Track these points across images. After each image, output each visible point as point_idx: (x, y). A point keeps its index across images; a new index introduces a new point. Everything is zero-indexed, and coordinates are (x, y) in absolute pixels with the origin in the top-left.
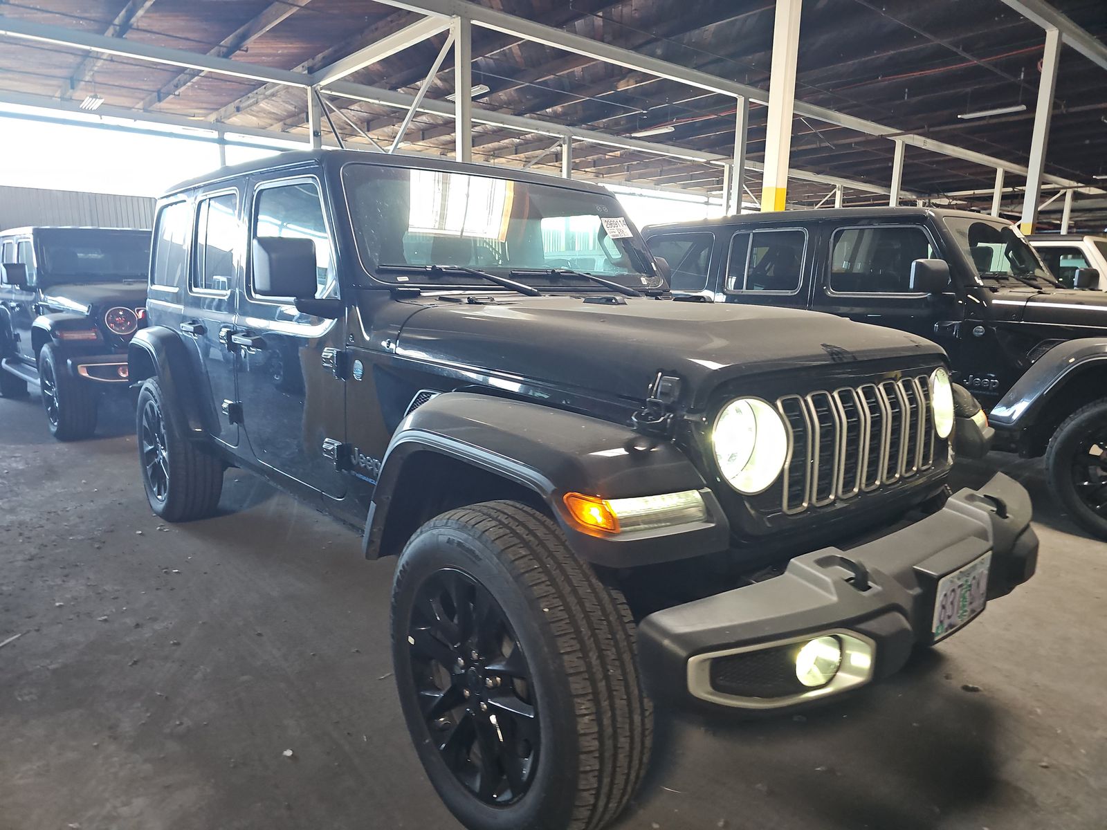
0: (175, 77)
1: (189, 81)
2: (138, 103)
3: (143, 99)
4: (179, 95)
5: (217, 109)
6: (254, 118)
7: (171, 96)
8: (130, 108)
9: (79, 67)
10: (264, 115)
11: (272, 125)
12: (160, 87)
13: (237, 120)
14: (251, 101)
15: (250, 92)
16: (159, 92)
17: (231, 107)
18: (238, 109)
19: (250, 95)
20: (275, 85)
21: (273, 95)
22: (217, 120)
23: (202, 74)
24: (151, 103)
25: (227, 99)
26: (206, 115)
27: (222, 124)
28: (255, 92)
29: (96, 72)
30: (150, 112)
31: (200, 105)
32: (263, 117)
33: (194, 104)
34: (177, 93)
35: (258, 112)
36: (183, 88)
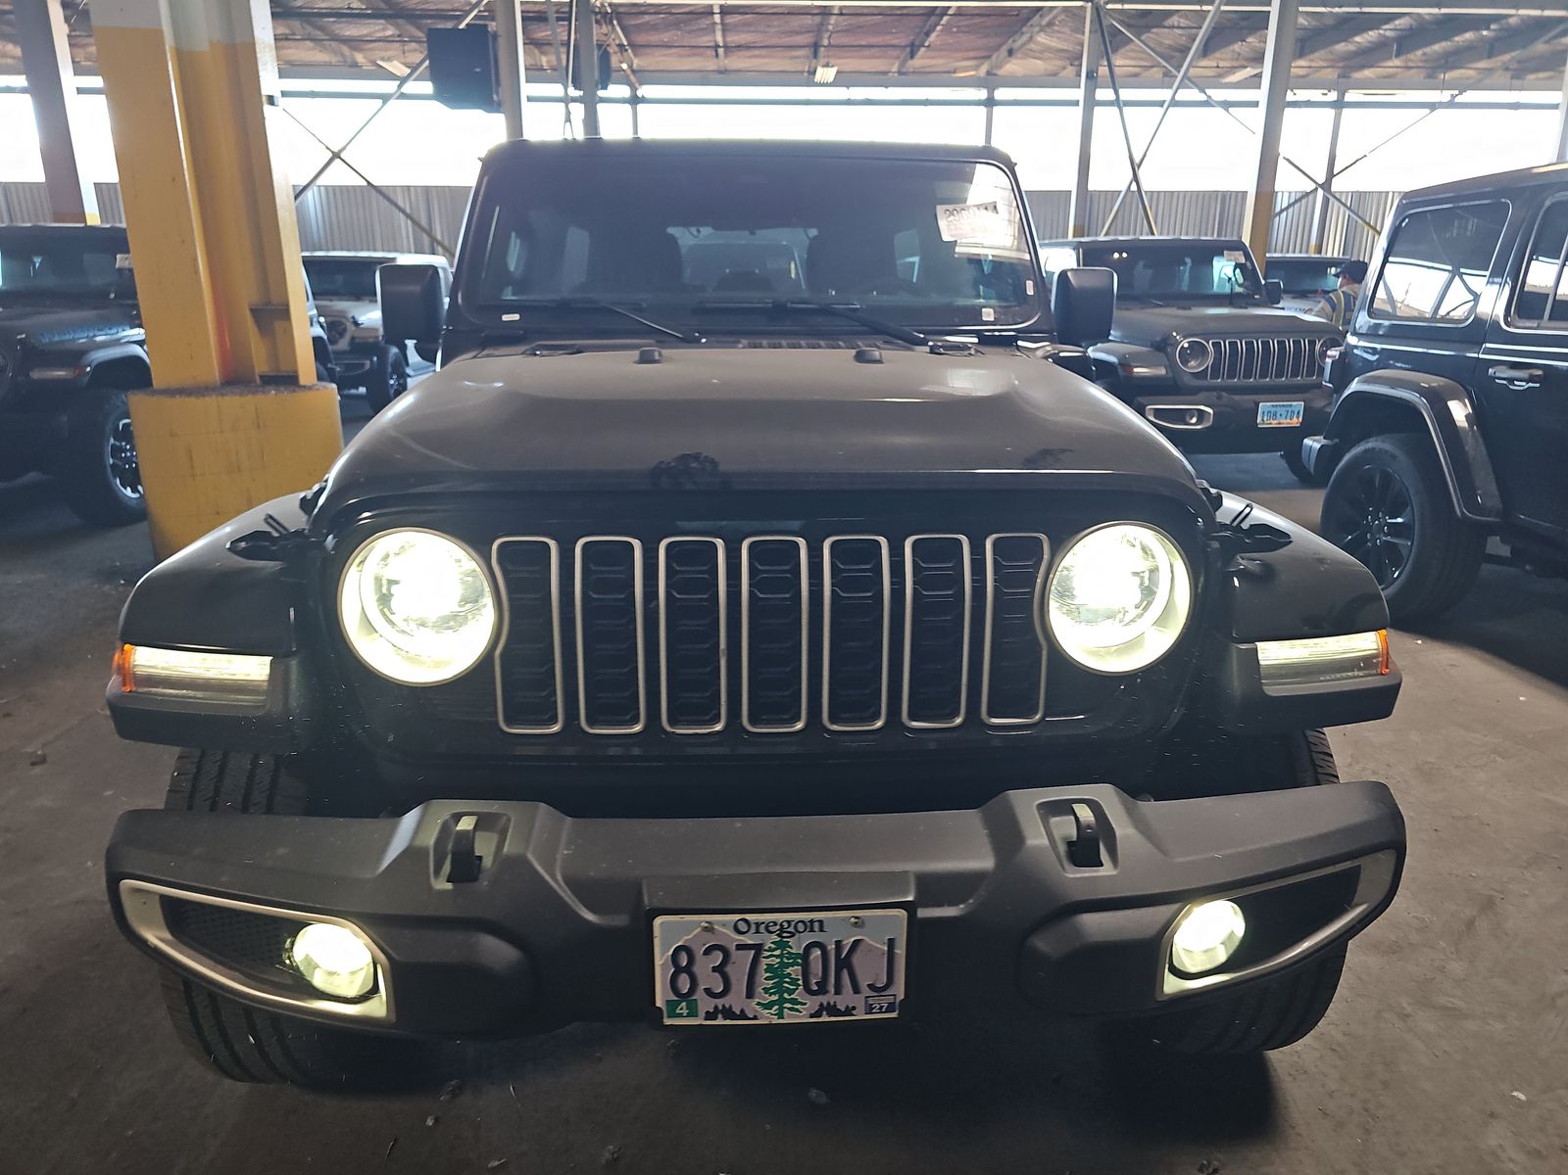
0: (927, 21)
1: (938, 24)
2: (893, 64)
3: (898, 58)
4: (929, 46)
5: (988, 57)
6: (1038, 61)
7: (923, 49)
8: (885, 73)
9: (819, 29)
10: (1051, 55)
11: (1064, 68)
12: (912, 38)
13: (1013, 67)
14: (1025, 38)
15: (1024, 25)
16: (912, 45)
17: (1003, 51)
18: (1011, 53)
19: (1024, 29)
20: (1052, 8)
21: (1050, 24)
22: (988, 73)
23: (950, 12)
24: (903, 64)
25: (998, 40)
26: (977, 68)
27: (994, 77)
28: (1029, 24)
29: (832, 33)
30: (905, 74)
31: (966, 54)
32: (1050, 58)
33: (959, 55)
34: (927, 44)
35: (1042, 52)
36: (933, 36)
